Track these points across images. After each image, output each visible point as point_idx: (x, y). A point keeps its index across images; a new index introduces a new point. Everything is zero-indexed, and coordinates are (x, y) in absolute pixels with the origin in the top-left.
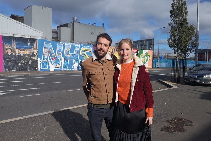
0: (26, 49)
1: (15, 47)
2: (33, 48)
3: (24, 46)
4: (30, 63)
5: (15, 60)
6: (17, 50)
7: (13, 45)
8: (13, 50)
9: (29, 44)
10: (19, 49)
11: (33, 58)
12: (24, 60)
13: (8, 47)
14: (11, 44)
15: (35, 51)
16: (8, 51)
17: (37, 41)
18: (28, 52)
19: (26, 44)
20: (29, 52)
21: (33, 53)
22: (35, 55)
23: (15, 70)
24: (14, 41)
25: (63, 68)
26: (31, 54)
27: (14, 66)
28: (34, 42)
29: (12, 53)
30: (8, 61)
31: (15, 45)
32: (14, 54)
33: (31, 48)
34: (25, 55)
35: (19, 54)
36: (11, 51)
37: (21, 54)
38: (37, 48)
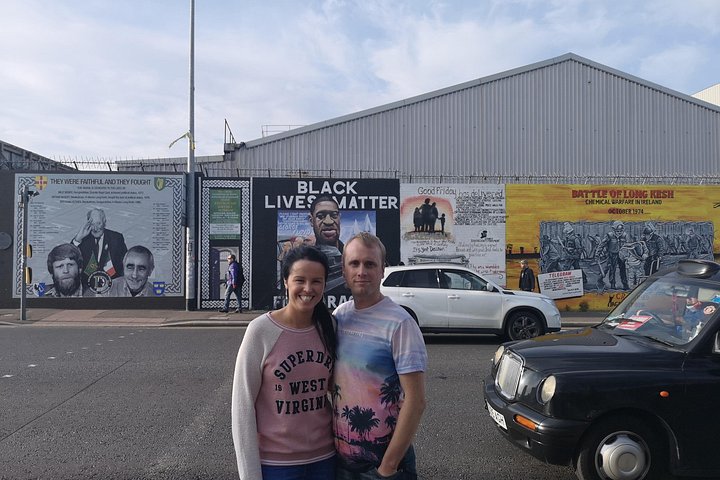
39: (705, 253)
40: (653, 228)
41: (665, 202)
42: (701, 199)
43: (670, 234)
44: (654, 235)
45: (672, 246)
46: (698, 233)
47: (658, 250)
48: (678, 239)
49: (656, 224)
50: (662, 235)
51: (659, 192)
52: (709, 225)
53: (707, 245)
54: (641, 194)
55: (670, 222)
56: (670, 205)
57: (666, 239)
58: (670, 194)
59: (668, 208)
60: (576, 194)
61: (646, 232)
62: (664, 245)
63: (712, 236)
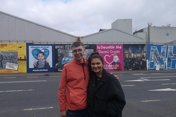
0: (138, 52)
1: (131, 52)
2: (143, 52)
3: (137, 51)
4: (141, 64)
5: (131, 62)
6: (132, 54)
7: (129, 50)
8: (130, 55)
9: (140, 48)
10: (133, 53)
11: (143, 59)
12: (137, 62)
13: (127, 52)
14: (128, 50)
15: (145, 54)
16: (127, 55)
17: (146, 45)
18: (139, 55)
19: (138, 48)
20: (140, 55)
21: (143, 56)
22: (145, 57)
23: (131, 69)
24: (130, 47)
25: (167, 68)
26: (142, 57)
27: (130, 66)
28: (144, 47)
29: (129, 57)
30: (126, 62)
31: (131, 50)
32: (130, 57)
33: (141, 52)
34: (137, 57)
35: (133, 57)
36: (128, 55)
37: (135, 57)
38: (146, 52)
39: (16, 59)
40: (1, 53)
41: (5, 47)
42: (14, 46)
43: (6, 55)
44: (1, 55)
45: (6, 57)
46: (14, 54)
47: (3, 59)
48: (8, 56)
49: (2, 52)
50: (4, 55)
51: (3, 44)
52: (17, 52)
53: (16, 57)
55: (6, 52)
56: (6, 48)
57: (5, 56)
58: (6, 45)
59: (5, 48)
62: (4, 57)
63: (17, 55)
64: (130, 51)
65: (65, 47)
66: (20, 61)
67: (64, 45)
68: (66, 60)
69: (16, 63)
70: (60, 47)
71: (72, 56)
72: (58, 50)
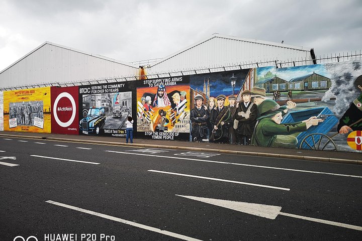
0: (227, 94)
1: (208, 93)
2: (242, 92)
3: (224, 90)
4: (235, 127)
5: (207, 120)
6: (212, 99)
7: (204, 89)
8: (205, 101)
9: (233, 83)
10: (215, 97)
11: (241, 114)
12: (223, 120)
13: (198, 95)
14: (202, 89)
15: (247, 98)
16: (198, 103)
18: (230, 101)
19: (228, 83)
20: (234, 101)
21: (242, 103)
22: (246, 106)
23: (208, 140)
24: (206, 82)
26: (237, 107)
27: (206, 131)
28: (245, 78)
29: (203, 107)
30: (197, 122)
31: (208, 89)
32: (206, 108)
33: (237, 93)
35: (214, 106)
36: (201, 102)
37: (218, 108)
38: (251, 91)
39: (42, 112)
46: (40, 105)
47: (31, 111)
51: (32, 91)
53: (42, 109)
54: (28, 92)
55: (34, 101)
56: (34, 95)
57: (33, 107)
60: (16, 93)
61: (29, 105)
62: (33, 109)
63: (43, 106)
64: (207, 91)
65: (91, 90)
66: (45, 115)
67: (90, 86)
68: (92, 114)
69: (42, 118)
70: (85, 90)
71: (100, 107)
72: (83, 96)
